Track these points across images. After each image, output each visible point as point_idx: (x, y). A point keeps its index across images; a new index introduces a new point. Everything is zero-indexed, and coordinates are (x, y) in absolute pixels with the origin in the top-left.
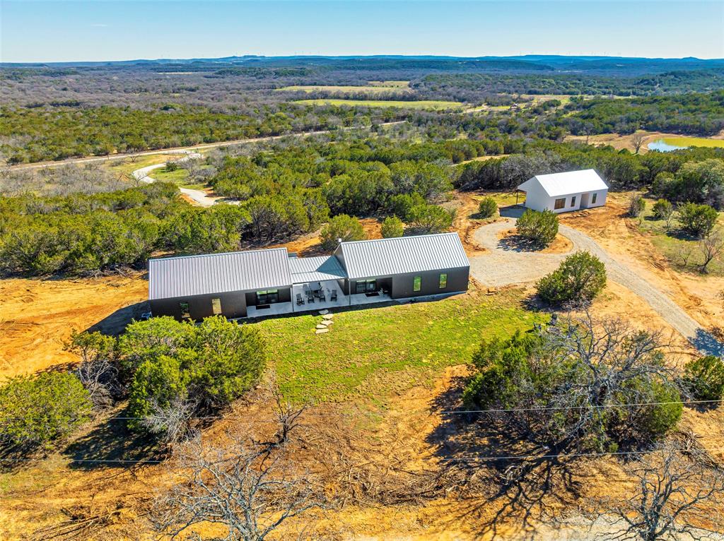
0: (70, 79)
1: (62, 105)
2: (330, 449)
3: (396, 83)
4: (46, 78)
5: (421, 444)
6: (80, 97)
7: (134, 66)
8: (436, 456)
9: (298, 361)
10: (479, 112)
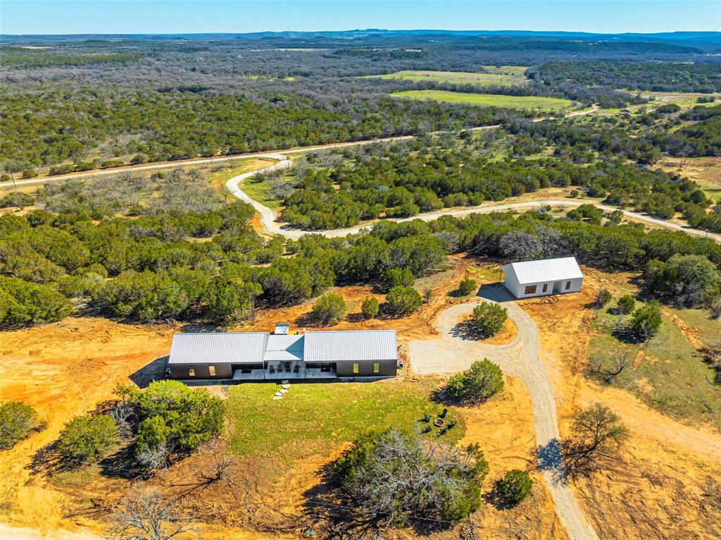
0: (200, 57)
1: (188, 90)
2: (244, 489)
3: (513, 68)
4: (181, 54)
5: (298, 496)
6: (205, 80)
7: (260, 40)
8: (303, 506)
9: (252, 420)
10: (583, 117)
